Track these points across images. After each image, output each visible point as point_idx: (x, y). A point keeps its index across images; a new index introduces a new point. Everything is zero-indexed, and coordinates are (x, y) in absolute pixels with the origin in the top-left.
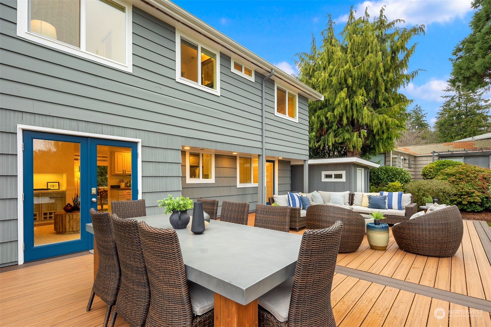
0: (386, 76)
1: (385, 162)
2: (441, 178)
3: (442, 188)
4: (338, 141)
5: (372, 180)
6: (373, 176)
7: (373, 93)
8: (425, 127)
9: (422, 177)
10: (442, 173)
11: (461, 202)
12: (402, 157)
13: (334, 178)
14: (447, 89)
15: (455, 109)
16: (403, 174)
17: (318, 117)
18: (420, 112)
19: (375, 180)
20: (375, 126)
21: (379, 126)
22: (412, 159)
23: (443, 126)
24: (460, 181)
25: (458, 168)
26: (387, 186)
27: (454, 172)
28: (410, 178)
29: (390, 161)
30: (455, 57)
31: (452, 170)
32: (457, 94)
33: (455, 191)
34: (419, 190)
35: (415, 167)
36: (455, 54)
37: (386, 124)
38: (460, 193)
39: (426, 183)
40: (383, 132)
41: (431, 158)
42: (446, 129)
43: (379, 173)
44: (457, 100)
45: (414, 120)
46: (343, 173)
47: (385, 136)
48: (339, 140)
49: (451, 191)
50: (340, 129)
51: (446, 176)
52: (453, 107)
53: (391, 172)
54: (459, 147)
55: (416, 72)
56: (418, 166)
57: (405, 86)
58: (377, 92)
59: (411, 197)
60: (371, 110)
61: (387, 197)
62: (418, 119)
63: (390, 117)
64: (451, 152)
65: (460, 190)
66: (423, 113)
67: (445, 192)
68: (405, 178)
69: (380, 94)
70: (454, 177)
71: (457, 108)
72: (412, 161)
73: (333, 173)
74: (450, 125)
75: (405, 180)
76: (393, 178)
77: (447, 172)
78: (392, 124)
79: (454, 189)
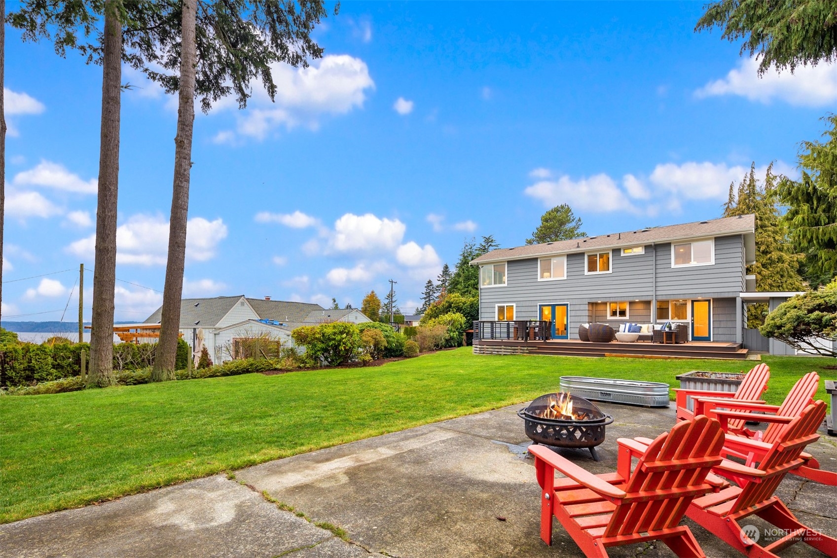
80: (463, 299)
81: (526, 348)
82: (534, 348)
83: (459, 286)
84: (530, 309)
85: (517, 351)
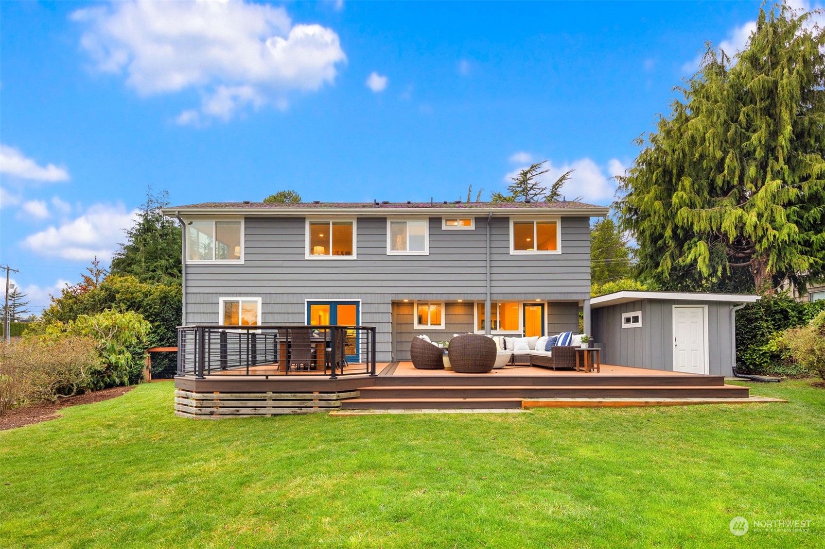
13: (633, 323)
46: (639, 314)
73: (631, 314)
80: (145, 287)
81: (334, 396)
82: (353, 394)
83: (135, 267)
84: (290, 308)
85: (309, 404)
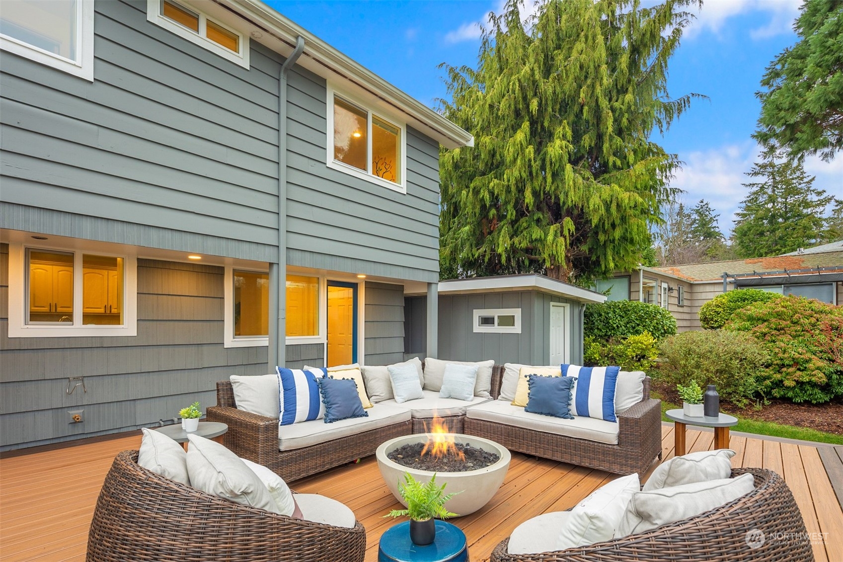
0: (620, 101)
1: (630, 292)
2: (737, 326)
3: (739, 349)
4: (520, 244)
5: (596, 330)
6: (597, 321)
7: (590, 138)
8: (715, 238)
9: (701, 323)
10: (738, 315)
11: (781, 381)
12: (665, 285)
13: (498, 325)
14: (752, 172)
15: (766, 206)
16: (659, 317)
17: (476, 192)
18: (707, 213)
19: (601, 330)
20: (595, 210)
21: (603, 211)
22: (686, 289)
23: (745, 235)
24: (778, 333)
25: (773, 305)
26: (624, 342)
27: (766, 314)
28: (675, 326)
29: (639, 291)
30: (766, 90)
31: (761, 308)
32: (770, 181)
33: (767, 358)
34: (689, 352)
35: (691, 303)
36: (766, 83)
37: (618, 206)
38: (779, 362)
39: (704, 338)
40: (613, 226)
41: (720, 288)
42: (751, 241)
43: (610, 315)
44: (769, 191)
45: (697, 225)
46: (517, 313)
47: (618, 234)
48: (522, 243)
49: (759, 357)
50: (523, 219)
51: (748, 323)
52: (763, 202)
53: (636, 312)
54: (775, 267)
55: (686, 101)
56: (697, 303)
57: (664, 128)
58: (600, 137)
59: (643, 382)
60: (586, 176)
61: (576, 382)
62: (705, 225)
63: (627, 190)
64: (759, 274)
65: (778, 353)
66: (713, 214)
67: (745, 359)
68: (663, 327)
69: (606, 138)
70: (766, 323)
71: (770, 206)
72: (685, 293)
73: (496, 313)
74: (758, 234)
75: (663, 331)
76: (638, 325)
77: (749, 312)
78: (629, 203)
79: (765, 352)
